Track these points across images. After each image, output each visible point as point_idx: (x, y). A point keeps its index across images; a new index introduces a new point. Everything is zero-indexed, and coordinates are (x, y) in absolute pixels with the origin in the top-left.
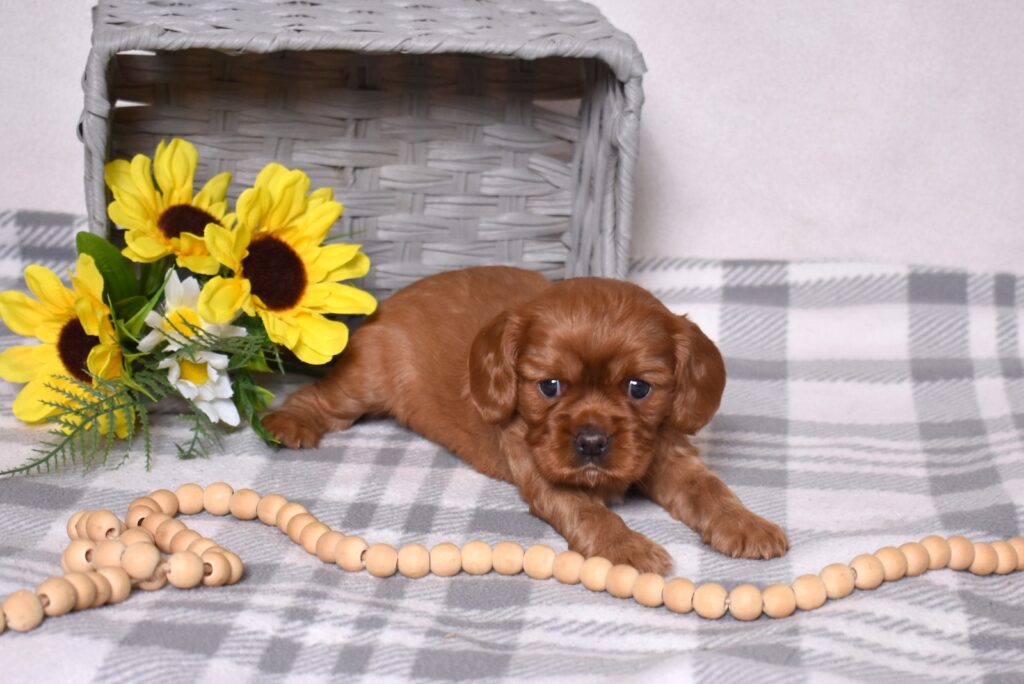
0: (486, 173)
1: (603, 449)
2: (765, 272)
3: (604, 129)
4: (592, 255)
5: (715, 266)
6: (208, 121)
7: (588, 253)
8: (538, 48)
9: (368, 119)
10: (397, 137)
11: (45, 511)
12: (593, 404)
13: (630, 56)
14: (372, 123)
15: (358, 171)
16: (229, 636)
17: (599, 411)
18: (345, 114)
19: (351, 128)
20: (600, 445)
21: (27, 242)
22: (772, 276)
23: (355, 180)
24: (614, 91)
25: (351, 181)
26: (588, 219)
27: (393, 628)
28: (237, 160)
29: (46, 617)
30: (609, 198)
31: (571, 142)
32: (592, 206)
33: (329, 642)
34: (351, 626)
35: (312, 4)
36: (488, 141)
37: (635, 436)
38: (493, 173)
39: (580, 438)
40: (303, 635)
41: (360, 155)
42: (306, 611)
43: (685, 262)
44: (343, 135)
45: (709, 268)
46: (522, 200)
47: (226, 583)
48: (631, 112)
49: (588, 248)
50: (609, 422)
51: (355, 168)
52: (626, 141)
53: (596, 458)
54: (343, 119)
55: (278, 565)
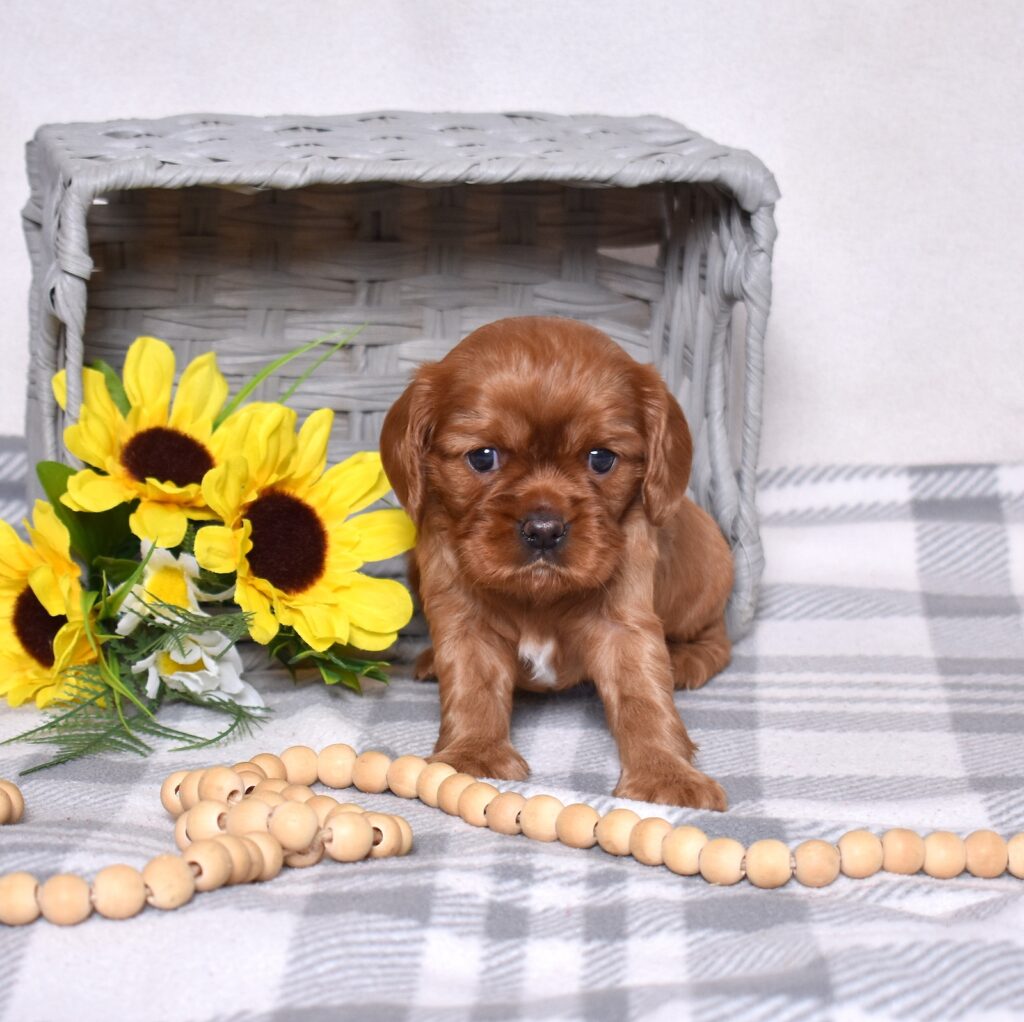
1: (558, 540)
2: (966, 480)
5: (899, 473)
6: (174, 290)
8: (643, 171)
9: (384, 281)
10: (422, 303)
12: (545, 480)
13: (759, 179)
14: (388, 286)
15: (371, 350)
16: (436, 898)
18: (353, 274)
19: (363, 294)
20: (555, 534)
22: (977, 483)
23: (367, 364)
25: (362, 364)
27: (638, 880)
28: (213, 340)
29: (197, 892)
31: (647, 302)
33: (563, 905)
34: (582, 885)
35: (320, 130)
36: (540, 305)
40: (525, 898)
41: (374, 328)
42: (519, 867)
43: (857, 470)
44: (352, 302)
45: (890, 478)
47: (397, 853)
51: (369, 346)
54: (351, 282)
55: (446, 835)
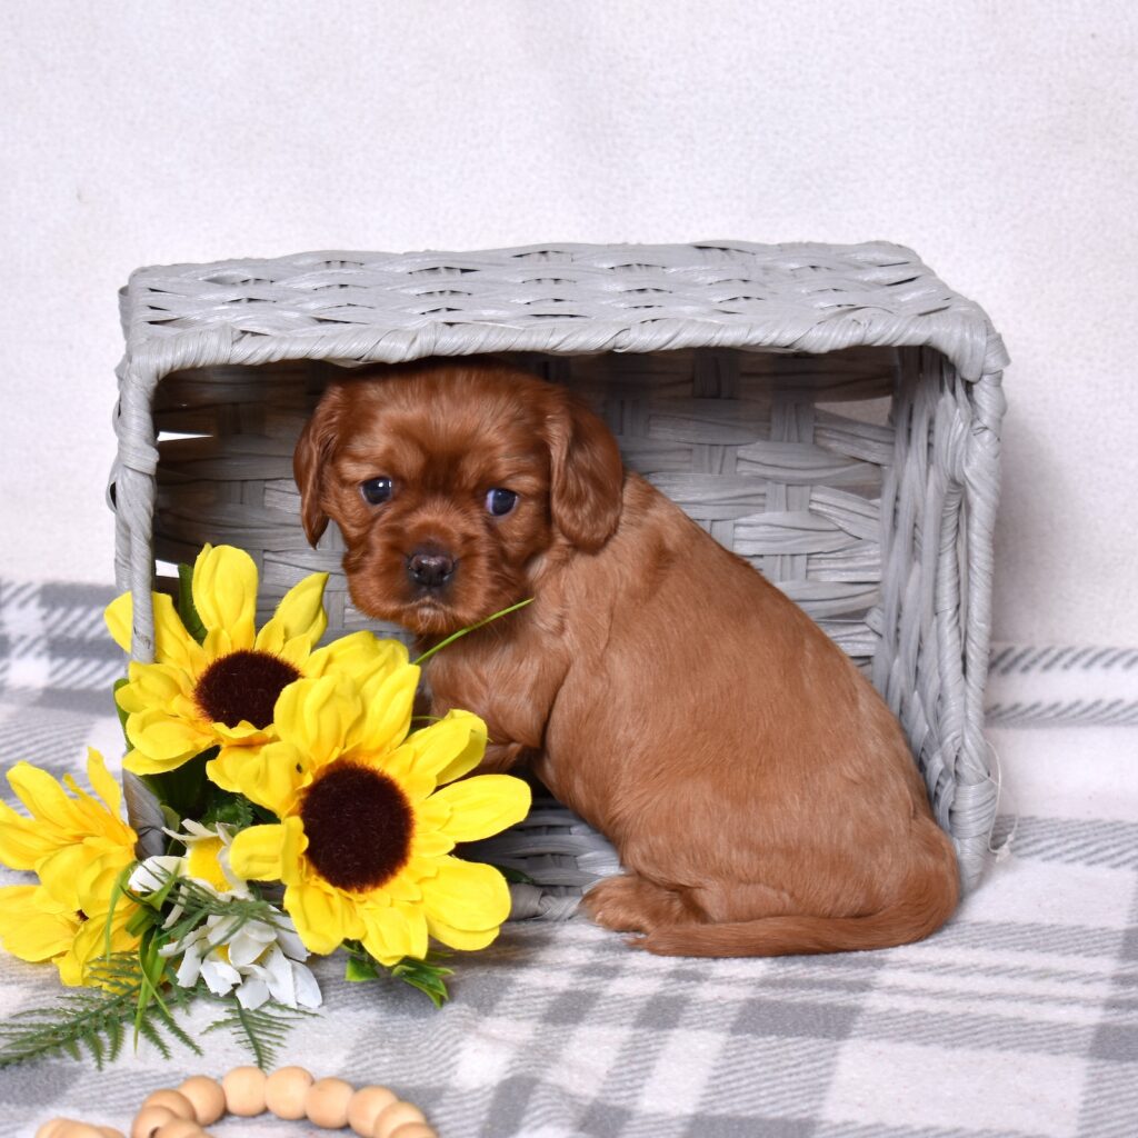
0: (743, 520)
1: (446, 578)
3: (935, 451)
4: (920, 650)
7: (913, 647)
11: (12, 1109)
12: (434, 514)
13: (981, 341)
17: (443, 524)
20: (442, 571)
21: (58, 631)
24: (953, 391)
26: (910, 592)
30: (947, 561)
31: (877, 465)
32: (916, 568)
35: (463, 271)
36: (745, 470)
37: (490, 562)
38: (754, 519)
39: (414, 559)
46: (801, 561)
48: (986, 428)
49: (914, 638)
50: (457, 540)
52: (979, 475)
53: (435, 590)
